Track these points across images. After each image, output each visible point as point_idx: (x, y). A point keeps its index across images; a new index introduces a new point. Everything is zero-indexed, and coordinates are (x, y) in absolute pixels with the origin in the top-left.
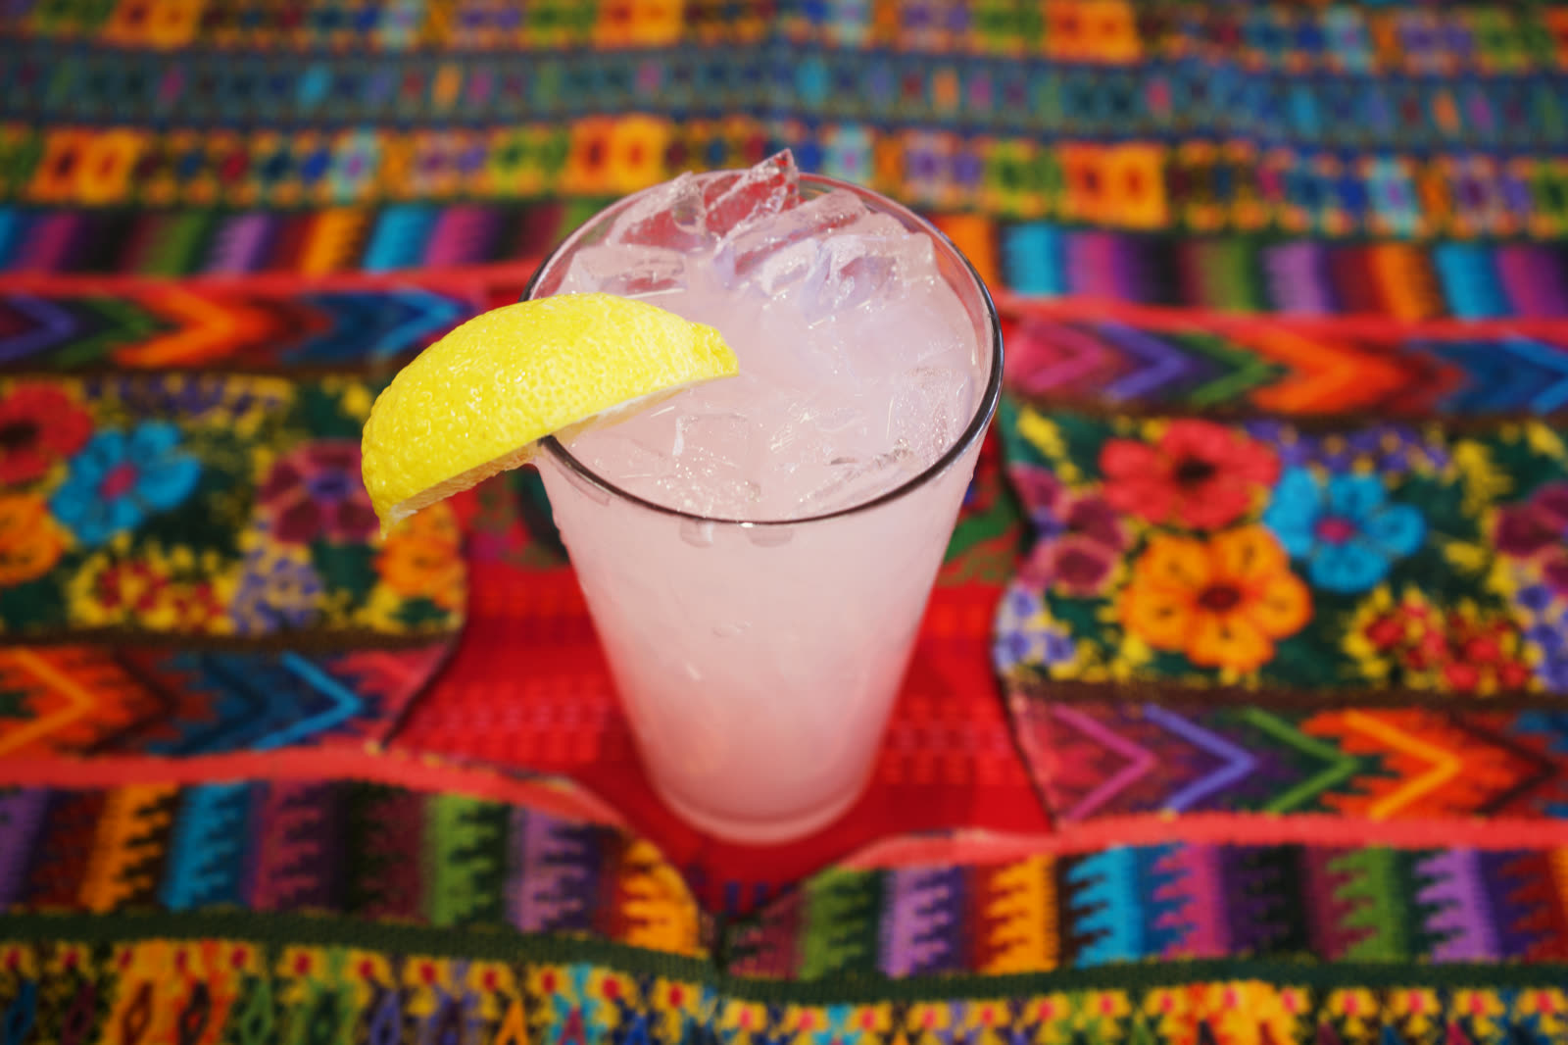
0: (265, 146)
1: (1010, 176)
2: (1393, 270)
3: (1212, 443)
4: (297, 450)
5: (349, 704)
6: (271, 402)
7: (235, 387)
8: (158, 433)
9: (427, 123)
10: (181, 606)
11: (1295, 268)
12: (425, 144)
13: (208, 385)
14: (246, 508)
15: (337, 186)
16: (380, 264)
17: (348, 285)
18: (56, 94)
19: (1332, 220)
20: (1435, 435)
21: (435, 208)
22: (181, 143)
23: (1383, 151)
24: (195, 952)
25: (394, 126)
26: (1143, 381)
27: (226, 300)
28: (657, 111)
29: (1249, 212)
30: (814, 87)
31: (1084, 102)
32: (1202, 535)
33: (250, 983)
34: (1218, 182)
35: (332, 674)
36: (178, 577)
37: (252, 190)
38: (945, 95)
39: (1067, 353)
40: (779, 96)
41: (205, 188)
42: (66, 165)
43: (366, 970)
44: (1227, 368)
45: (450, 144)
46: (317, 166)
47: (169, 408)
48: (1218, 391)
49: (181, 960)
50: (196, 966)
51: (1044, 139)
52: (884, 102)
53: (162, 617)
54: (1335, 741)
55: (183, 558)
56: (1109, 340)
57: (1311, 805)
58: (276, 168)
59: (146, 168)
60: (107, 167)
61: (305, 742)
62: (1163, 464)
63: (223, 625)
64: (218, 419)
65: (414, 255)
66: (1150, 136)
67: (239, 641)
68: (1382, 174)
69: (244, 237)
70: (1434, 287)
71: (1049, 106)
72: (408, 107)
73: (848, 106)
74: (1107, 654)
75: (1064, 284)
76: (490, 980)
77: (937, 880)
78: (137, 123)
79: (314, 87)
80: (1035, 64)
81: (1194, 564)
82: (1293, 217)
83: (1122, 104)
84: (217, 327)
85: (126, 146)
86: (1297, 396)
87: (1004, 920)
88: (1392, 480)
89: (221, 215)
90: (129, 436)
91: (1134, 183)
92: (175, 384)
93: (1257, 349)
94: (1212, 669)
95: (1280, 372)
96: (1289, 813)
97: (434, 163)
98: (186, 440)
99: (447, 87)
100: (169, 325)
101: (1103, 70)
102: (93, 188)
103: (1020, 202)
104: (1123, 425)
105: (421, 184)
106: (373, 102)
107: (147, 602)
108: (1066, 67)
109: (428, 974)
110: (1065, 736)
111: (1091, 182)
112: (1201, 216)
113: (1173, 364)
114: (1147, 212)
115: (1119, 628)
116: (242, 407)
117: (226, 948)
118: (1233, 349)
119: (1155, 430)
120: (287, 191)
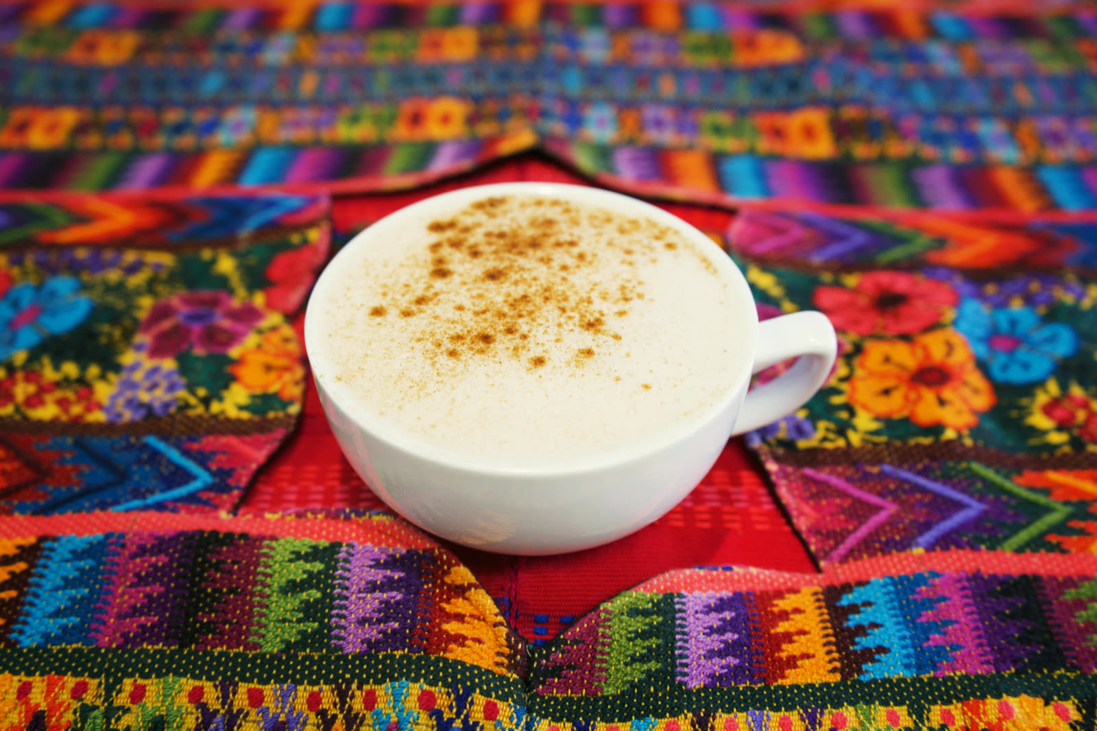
0: (172, 116)
1: (718, 130)
2: (1009, 182)
3: (901, 283)
4: (175, 298)
5: (203, 478)
6: (158, 267)
7: (130, 257)
8: (63, 284)
9: (293, 102)
10: (63, 403)
11: (936, 182)
12: (289, 115)
13: (108, 255)
14: (127, 336)
15: (223, 137)
16: (251, 181)
17: (226, 193)
18: (22, 88)
19: (957, 154)
20: (1071, 278)
21: (295, 149)
22: (112, 114)
23: (985, 115)
24: (39, 684)
25: (267, 104)
26: (836, 249)
27: (130, 204)
28: (461, 95)
29: (896, 148)
30: (573, 84)
31: (767, 89)
32: (906, 338)
33: (86, 711)
34: (871, 129)
35: (186, 453)
36: (66, 382)
37: (161, 140)
38: (667, 87)
39: (778, 231)
40: (548, 86)
41: (126, 140)
42: (23, 128)
43: (196, 696)
44: (899, 241)
45: (308, 115)
46: (211, 127)
47: (74, 268)
48: (897, 253)
49: (24, 691)
50: (37, 697)
51: (741, 112)
52: (624, 90)
53: (47, 412)
54: (1047, 491)
55: (70, 369)
56: (807, 224)
57: (1037, 544)
58: (179, 129)
59: (81, 129)
60: (52, 128)
61: (160, 507)
62: (863, 300)
63: (98, 416)
64: (113, 276)
65: (277, 176)
66: (816, 102)
67: (109, 428)
68: (987, 129)
69: (148, 168)
70: (1042, 192)
71: (742, 92)
72: (279, 94)
73: (597, 93)
74: (842, 429)
75: (767, 191)
76: (314, 701)
77: (721, 606)
78: (79, 104)
79: (212, 84)
80: (728, 73)
81: (904, 356)
82: (928, 151)
83: (794, 86)
84: (121, 219)
85: (68, 117)
86: (957, 256)
87: (788, 637)
88: (1042, 310)
89: (133, 155)
90: (39, 287)
91: (809, 133)
92: (82, 254)
93: (920, 229)
94: (936, 429)
95: (941, 242)
96: (1019, 550)
97: (297, 124)
98: (84, 287)
99: (308, 84)
100: (83, 219)
101: (776, 69)
102: (38, 139)
103: (728, 144)
104: (827, 277)
105: (286, 135)
106: (255, 91)
107: (35, 400)
108: (751, 72)
109: (256, 698)
110: (818, 491)
111: (778, 133)
112: (861, 150)
113: (859, 238)
114: (823, 148)
115: (850, 409)
116: (133, 269)
117: (70, 681)
118: (901, 229)
119: (851, 281)
120: (187, 141)
